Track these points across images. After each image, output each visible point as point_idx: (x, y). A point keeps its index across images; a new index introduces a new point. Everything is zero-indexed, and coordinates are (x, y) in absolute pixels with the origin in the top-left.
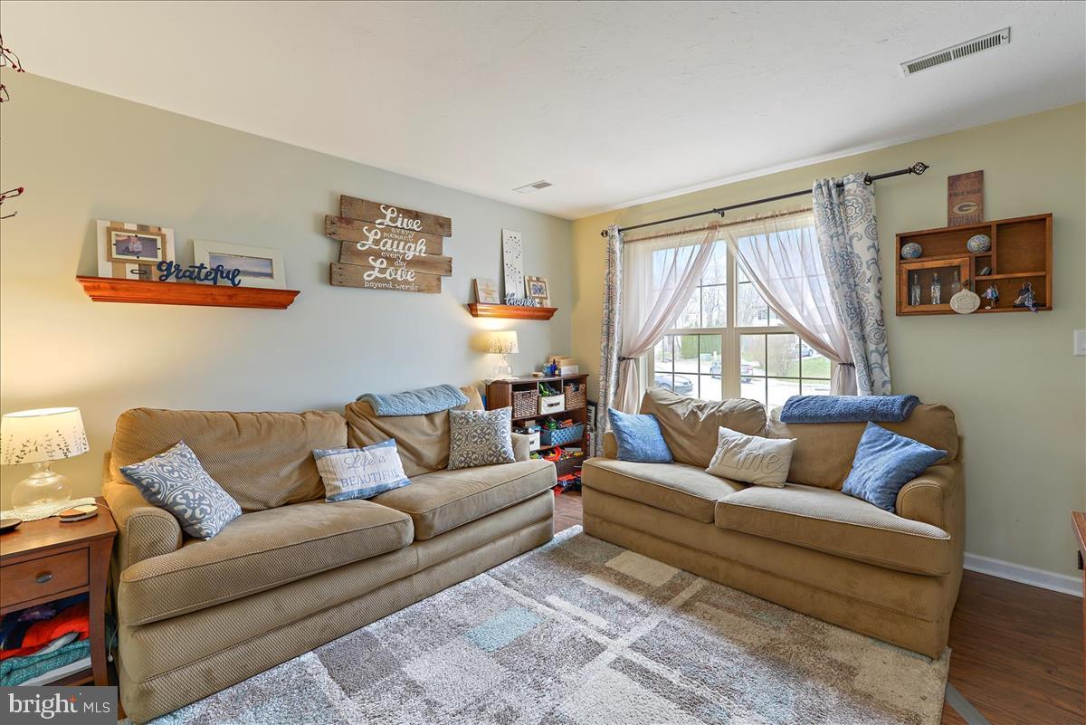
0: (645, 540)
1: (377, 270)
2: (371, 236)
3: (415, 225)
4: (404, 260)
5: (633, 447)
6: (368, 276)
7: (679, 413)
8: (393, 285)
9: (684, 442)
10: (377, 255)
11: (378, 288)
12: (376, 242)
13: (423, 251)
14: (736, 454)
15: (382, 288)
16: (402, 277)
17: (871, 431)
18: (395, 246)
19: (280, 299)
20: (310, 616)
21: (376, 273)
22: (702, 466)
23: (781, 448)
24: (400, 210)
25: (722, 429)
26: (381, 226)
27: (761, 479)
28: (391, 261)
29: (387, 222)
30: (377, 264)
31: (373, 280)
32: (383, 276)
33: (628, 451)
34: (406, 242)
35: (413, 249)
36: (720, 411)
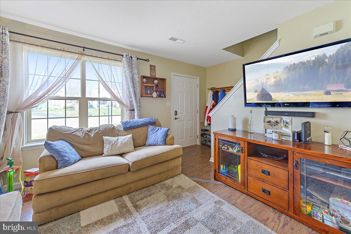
0: (85, 201)
5: (69, 158)
7: (79, 135)
9: (86, 147)
14: (116, 145)
17: (151, 127)
22: (101, 154)
23: (129, 138)
25: (104, 137)
27: (128, 150)
33: (67, 161)
36: (100, 131)
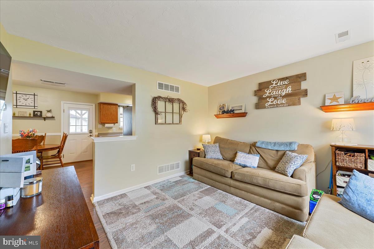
1: (270, 102)
2: (268, 92)
3: (286, 82)
4: (281, 96)
6: (267, 104)
8: (277, 105)
10: (270, 97)
11: (271, 107)
12: (270, 93)
13: (290, 90)
15: (272, 107)
16: (280, 102)
18: (277, 92)
19: (244, 115)
20: (211, 179)
21: (270, 103)
24: (279, 80)
26: (272, 88)
28: (275, 98)
29: (274, 85)
30: (270, 100)
31: (269, 105)
32: (272, 103)
34: (282, 90)
35: (285, 91)
